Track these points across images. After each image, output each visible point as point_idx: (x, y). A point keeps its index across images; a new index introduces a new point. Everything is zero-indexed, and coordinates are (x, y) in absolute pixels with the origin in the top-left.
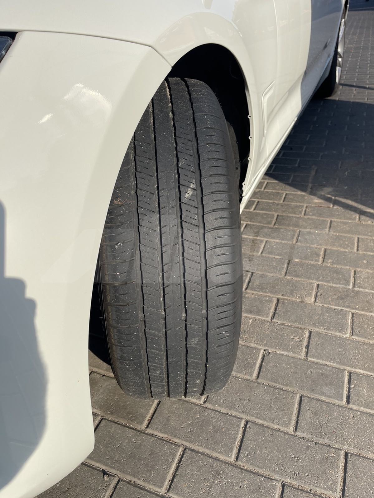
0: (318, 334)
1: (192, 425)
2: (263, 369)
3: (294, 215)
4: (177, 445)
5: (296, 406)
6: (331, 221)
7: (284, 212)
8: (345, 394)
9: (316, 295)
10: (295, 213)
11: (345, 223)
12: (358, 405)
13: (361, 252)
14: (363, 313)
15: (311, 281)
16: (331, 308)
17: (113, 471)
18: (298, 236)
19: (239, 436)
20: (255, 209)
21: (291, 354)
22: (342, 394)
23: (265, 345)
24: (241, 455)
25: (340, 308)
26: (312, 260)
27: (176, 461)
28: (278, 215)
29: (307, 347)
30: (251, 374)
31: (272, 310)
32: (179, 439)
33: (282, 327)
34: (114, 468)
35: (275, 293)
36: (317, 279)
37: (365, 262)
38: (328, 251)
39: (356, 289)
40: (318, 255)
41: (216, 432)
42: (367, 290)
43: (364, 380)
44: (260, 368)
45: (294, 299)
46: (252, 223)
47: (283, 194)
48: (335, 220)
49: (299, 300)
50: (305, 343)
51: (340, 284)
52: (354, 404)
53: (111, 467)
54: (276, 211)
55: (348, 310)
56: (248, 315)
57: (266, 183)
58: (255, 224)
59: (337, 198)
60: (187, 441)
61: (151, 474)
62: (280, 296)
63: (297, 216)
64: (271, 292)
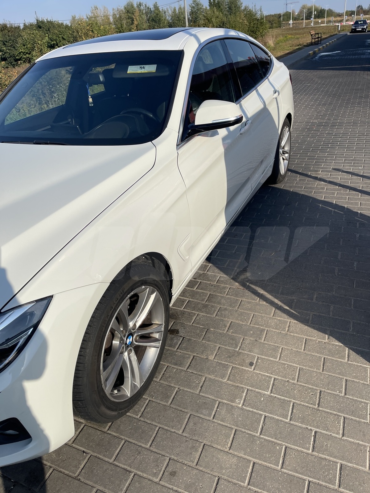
0: (210, 379)
1: (131, 429)
2: (175, 399)
3: (220, 295)
4: (122, 439)
5: (187, 420)
6: (242, 300)
7: (214, 291)
8: (213, 413)
9: (216, 355)
10: (221, 293)
11: (249, 303)
12: (218, 420)
13: (252, 325)
14: (238, 367)
15: (216, 345)
16: (222, 363)
17: (88, 451)
18: (218, 312)
19: (154, 435)
20: (196, 289)
21: (192, 391)
22: (212, 414)
23: (179, 385)
24: (153, 444)
25: (227, 363)
26: (221, 330)
27: (120, 447)
28: (210, 294)
29: (202, 387)
30: (167, 402)
31: (189, 363)
32: (124, 436)
33: (191, 374)
34: (89, 450)
35: (193, 352)
36: (220, 344)
37: (252, 332)
38: (232, 324)
39: (240, 351)
40: (226, 326)
41: (142, 433)
42: (246, 352)
43: (225, 406)
44: (173, 398)
45: (203, 357)
46: (192, 300)
47: (218, 276)
48: (245, 300)
49: (205, 357)
50: (201, 385)
51: (232, 347)
52: (216, 419)
53: (88, 449)
54: (209, 291)
55: (231, 364)
56: (174, 366)
57: (210, 266)
58: (194, 300)
59: (250, 285)
60: (127, 437)
61: (107, 453)
62: (195, 355)
63: (222, 295)
64: (191, 351)
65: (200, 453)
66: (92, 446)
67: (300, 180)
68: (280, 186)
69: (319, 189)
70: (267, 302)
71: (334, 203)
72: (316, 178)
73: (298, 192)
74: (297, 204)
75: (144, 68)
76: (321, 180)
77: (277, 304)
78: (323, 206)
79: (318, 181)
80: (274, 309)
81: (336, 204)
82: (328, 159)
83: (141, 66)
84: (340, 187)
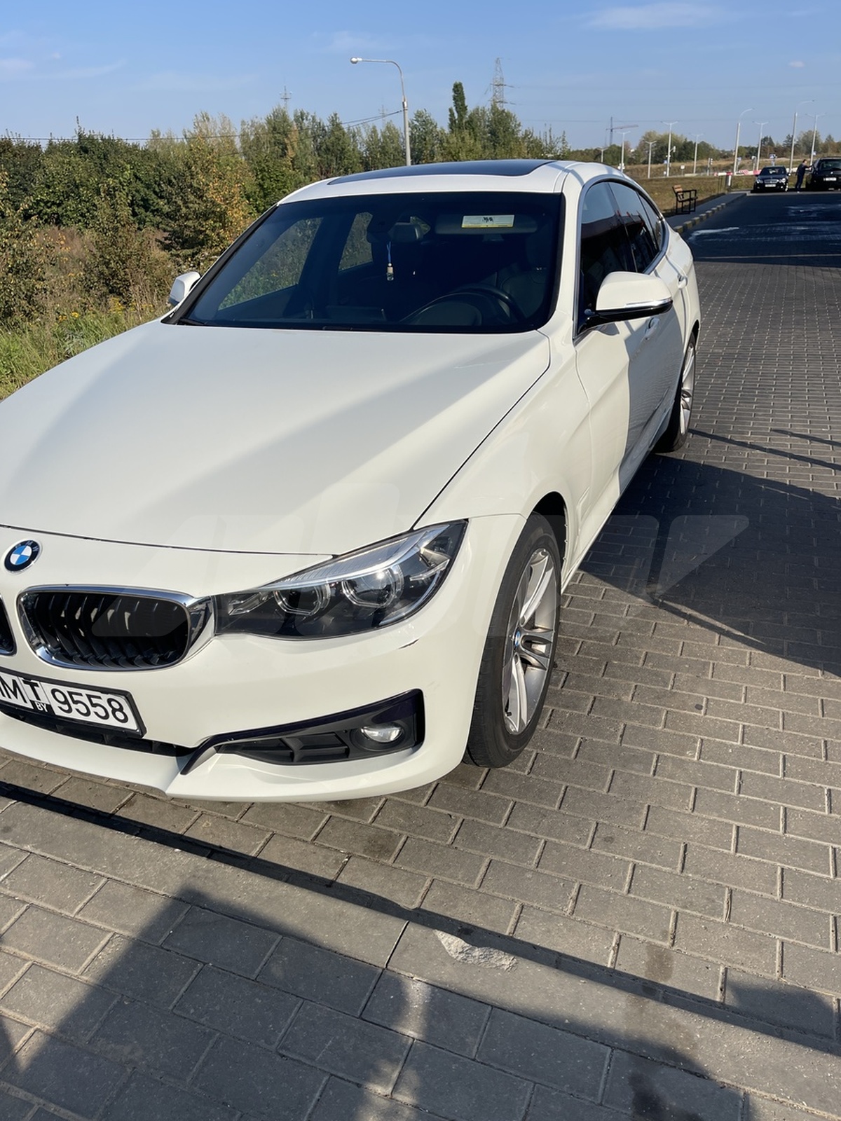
0: (633, 727)
1: (519, 787)
2: (580, 752)
3: (614, 615)
4: (508, 800)
5: (610, 777)
6: (656, 623)
7: (602, 610)
8: (653, 769)
9: (633, 695)
10: (616, 613)
11: (671, 627)
12: (663, 776)
13: (684, 657)
14: (677, 710)
15: (629, 682)
16: (648, 707)
18: (618, 638)
19: (561, 795)
20: (568, 606)
21: (606, 741)
22: (650, 769)
23: (582, 734)
24: (563, 806)
25: (656, 706)
26: (632, 663)
27: (509, 809)
28: (595, 614)
29: (622, 736)
30: (569, 755)
31: (589, 706)
32: (509, 796)
33: (598, 720)
35: (592, 691)
36: (636, 681)
37: (687, 666)
38: (649, 655)
39: (674, 691)
40: (639, 658)
41: (541, 792)
42: (684, 692)
43: (670, 760)
44: (578, 751)
45: (611, 697)
46: (566, 622)
47: (602, 589)
48: (661, 622)
49: (616, 699)
50: (620, 733)
51: (658, 685)
52: (659, 776)
54: (593, 609)
55: (663, 708)
56: (565, 710)
57: (581, 575)
58: (569, 622)
59: (665, 601)
60: (516, 798)
61: (489, 816)
62: (597, 695)
63: (618, 616)
64: (588, 691)
65: (644, 816)
66: (460, 808)
67: (714, 447)
68: (679, 455)
69: (754, 462)
70: (702, 626)
71: (788, 483)
72: (744, 444)
73: (714, 465)
74: (717, 484)
75: (491, 219)
76: (753, 447)
77: (721, 629)
78: (767, 488)
79: (748, 449)
80: (717, 636)
81: (792, 486)
82: (760, 413)
83: (486, 217)
84: (792, 460)
